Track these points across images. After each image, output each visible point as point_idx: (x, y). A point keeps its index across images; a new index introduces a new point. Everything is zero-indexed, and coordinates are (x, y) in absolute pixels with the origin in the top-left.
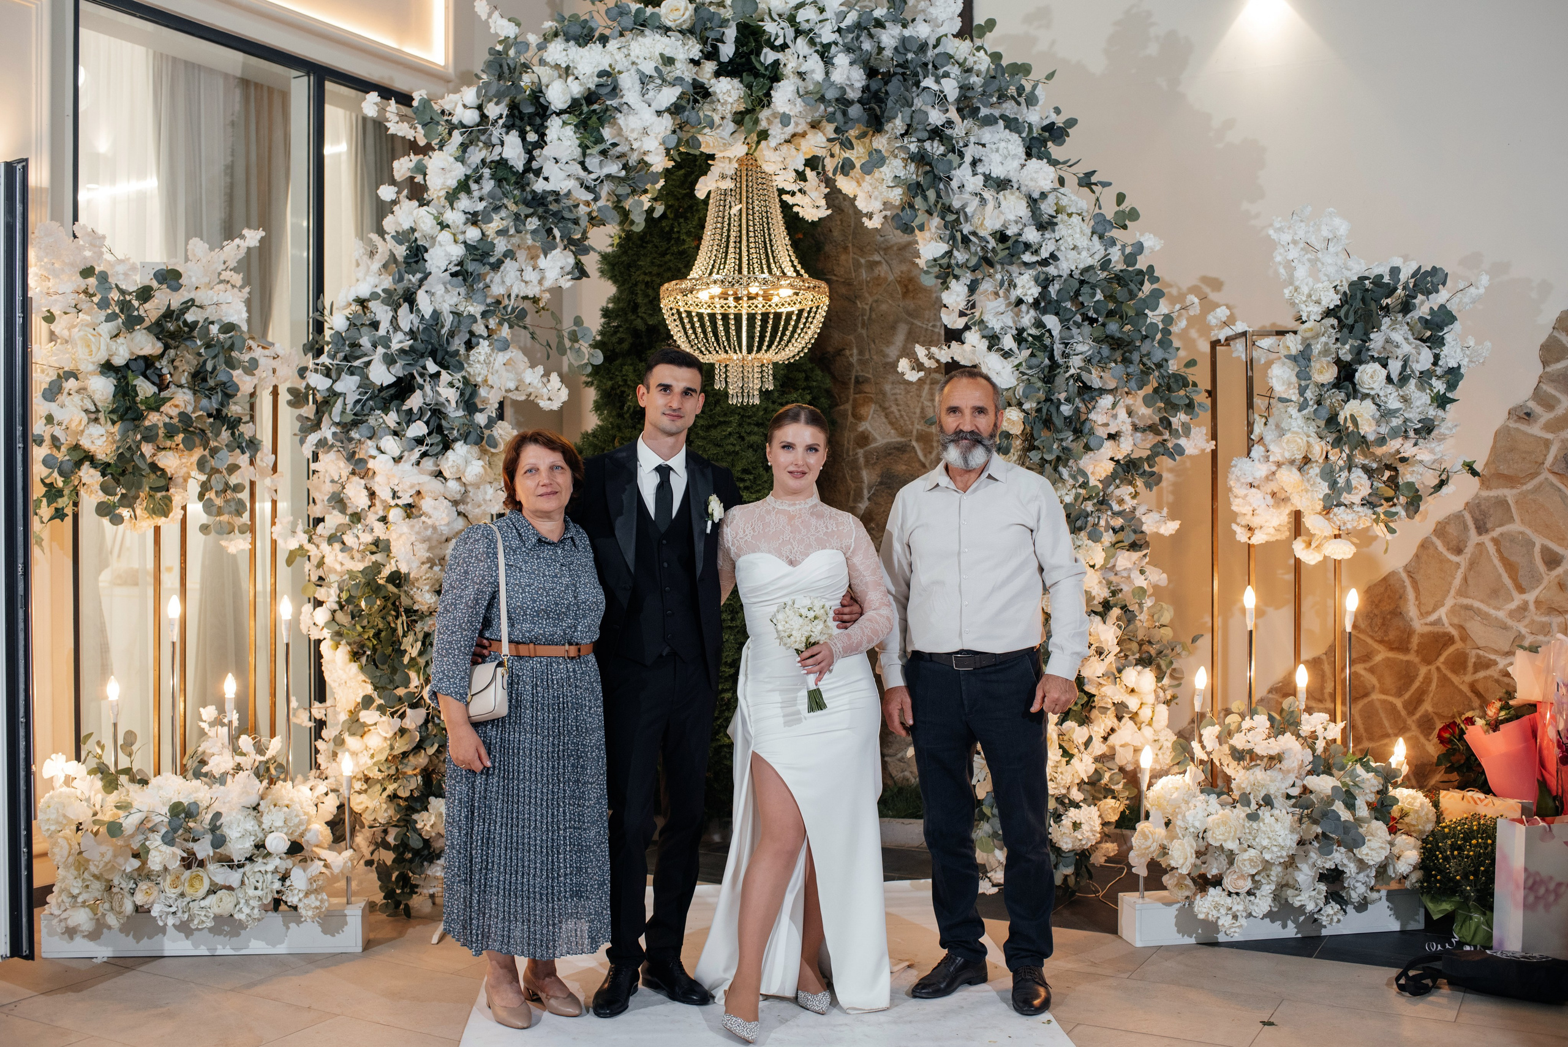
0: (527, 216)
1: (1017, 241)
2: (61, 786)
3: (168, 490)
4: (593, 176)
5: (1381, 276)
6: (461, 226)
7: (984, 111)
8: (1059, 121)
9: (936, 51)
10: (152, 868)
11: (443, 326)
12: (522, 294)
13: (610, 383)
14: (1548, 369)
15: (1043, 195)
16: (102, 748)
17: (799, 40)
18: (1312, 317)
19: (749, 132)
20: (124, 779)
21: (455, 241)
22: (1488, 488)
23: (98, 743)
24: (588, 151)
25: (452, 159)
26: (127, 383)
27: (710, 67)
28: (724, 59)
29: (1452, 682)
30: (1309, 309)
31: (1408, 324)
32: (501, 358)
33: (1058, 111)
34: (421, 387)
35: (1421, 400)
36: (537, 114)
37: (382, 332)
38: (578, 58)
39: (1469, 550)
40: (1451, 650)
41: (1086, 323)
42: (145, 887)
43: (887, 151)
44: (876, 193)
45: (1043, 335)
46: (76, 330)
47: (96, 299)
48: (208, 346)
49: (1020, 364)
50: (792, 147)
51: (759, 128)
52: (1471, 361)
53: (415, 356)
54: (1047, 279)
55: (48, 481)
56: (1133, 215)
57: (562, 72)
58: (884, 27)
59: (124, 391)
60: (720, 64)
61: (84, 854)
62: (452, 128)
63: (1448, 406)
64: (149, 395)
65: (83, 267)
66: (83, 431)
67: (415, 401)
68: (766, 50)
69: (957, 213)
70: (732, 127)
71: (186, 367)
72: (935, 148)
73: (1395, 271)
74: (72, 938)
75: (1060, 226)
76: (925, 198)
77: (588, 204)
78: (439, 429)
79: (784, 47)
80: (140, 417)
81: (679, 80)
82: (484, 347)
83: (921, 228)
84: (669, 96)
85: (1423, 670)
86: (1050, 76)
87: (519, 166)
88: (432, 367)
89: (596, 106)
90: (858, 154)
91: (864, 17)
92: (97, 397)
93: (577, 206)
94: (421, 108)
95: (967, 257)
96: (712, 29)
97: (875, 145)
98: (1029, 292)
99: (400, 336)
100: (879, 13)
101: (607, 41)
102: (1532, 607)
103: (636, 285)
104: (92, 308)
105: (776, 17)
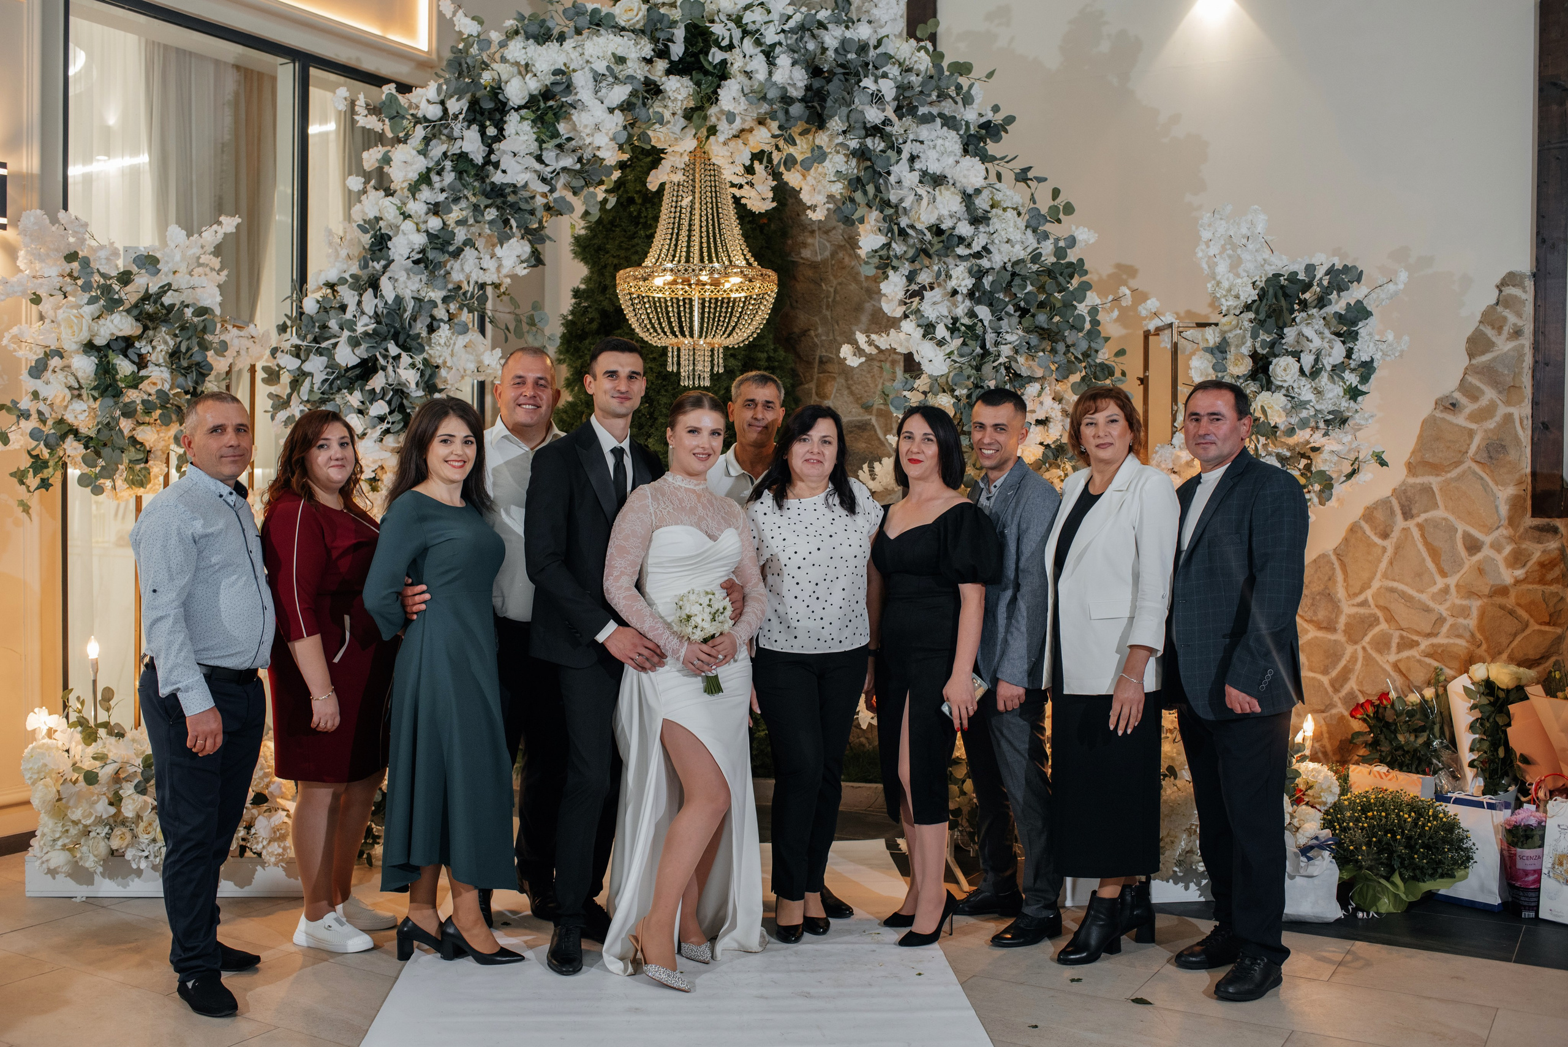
0: (486, 207)
1: (951, 234)
2: (43, 738)
3: (147, 462)
4: (550, 169)
5: (1296, 273)
6: (423, 216)
7: (922, 110)
8: (998, 119)
9: (878, 51)
10: (126, 815)
11: (405, 311)
12: (480, 281)
13: (580, 361)
14: (1474, 362)
15: (978, 191)
16: (83, 703)
17: (746, 41)
18: (1232, 312)
19: (698, 128)
20: (102, 732)
21: (418, 230)
22: (1414, 475)
23: (78, 698)
24: (544, 146)
25: (415, 153)
26: (108, 362)
27: (661, 65)
28: (675, 58)
29: (1377, 662)
30: (1229, 303)
31: (1324, 318)
32: (462, 340)
33: (996, 109)
34: (384, 369)
35: (1333, 394)
36: (496, 109)
37: (349, 315)
38: (536, 56)
39: (1395, 535)
40: (1376, 630)
41: (1018, 314)
42: (119, 833)
43: (828, 147)
44: (820, 187)
45: (975, 324)
46: (61, 311)
47: (80, 282)
48: (183, 328)
49: (952, 353)
50: (740, 141)
51: (709, 124)
52: (1385, 354)
53: (378, 339)
54: (980, 271)
55: (34, 453)
56: (1069, 209)
57: (523, 70)
58: (826, 29)
59: (105, 370)
60: (671, 62)
61: (64, 801)
62: (417, 121)
63: (1360, 399)
64: (128, 373)
65: (67, 252)
66: (66, 407)
67: (377, 382)
68: (714, 50)
69: (896, 206)
70: (682, 122)
71: (163, 347)
72: (876, 144)
73: (1310, 269)
74: (54, 878)
75: (994, 220)
76: (865, 193)
77: (544, 195)
78: (401, 408)
79: (731, 47)
80: (118, 394)
81: (631, 78)
82: (444, 331)
83: (862, 220)
84: (620, 93)
85: (1349, 650)
86: (990, 75)
87: (479, 160)
88: (393, 350)
89: (551, 103)
90: (800, 150)
91: (808, 19)
92: (80, 375)
93: (533, 197)
94: (388, 103)
95: (905, 248)
96: (662, 30)
97: (817, 142)
98: (963, 284)
99: (365, 319)
100: (823, 15)
101: (564, 40)
102: (1453, 590)
103: (605, 267)
104: (75, 291)
105: (724, 19)
